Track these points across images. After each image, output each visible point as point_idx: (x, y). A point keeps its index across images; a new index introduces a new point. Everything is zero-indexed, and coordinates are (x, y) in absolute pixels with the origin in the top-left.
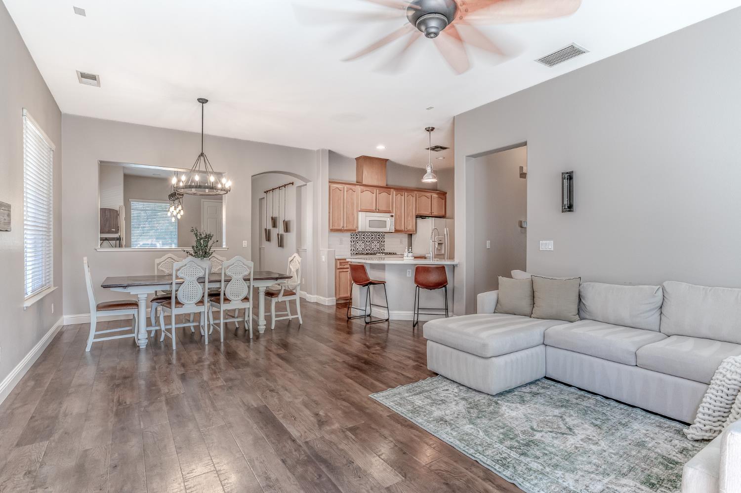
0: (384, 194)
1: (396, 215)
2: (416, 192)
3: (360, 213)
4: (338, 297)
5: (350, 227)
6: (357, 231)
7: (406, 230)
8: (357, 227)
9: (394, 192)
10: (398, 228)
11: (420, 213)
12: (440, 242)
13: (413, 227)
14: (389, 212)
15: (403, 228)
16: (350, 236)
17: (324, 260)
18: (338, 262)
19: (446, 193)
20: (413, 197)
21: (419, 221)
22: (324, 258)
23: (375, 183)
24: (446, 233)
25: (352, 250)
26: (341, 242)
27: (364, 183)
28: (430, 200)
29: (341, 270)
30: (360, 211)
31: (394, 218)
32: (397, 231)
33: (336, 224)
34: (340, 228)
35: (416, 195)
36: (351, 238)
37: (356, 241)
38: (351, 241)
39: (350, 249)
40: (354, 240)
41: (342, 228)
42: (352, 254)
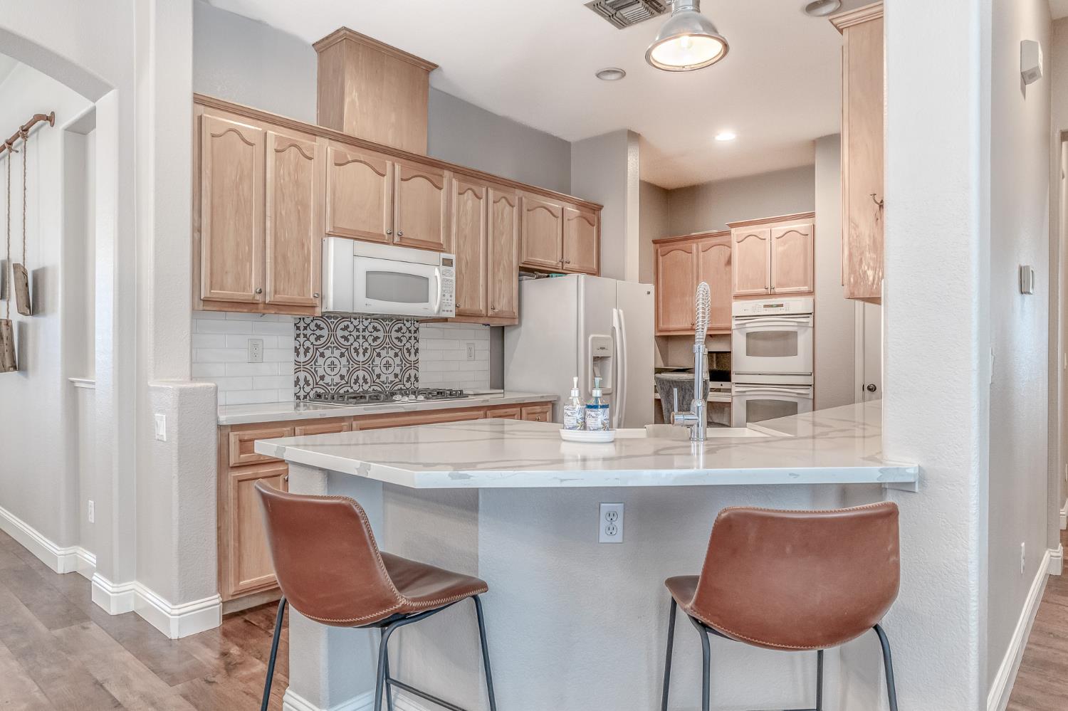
0: (420, 184)
1: (459, 259)
2: (519, 193)
3: (332, 240)
4: (232, 590)
5: (291, 294)
6: (318, 312)
7: (490, 313)
8: (321, 296)
9: (455, 182)
10: (466, 306)
11: (532, 259)
12: (601, 354)
13: (510, 301)
14: (438, 248)
15: (482, 307)
16: (293, 332)
17: (162, 432)
18: (234, 437)
19: (600, 207)
20: (512, 206)
21: (530, 284)
22: (163, 426)
23: (389, 140)
24: (616, 324)
25: (302, 383)
26: (256, 355)
27: (347, 130)
28: (560, 220)
29: (248, 473)
30: (329, 235)
31: (453, 269)
32: (462, 315)
33: (229, 280)
34: (250, 293)
35: (520, 200)
36: (298, 336)
37: (317, 349)
38: (298, 347)
39: (293, 379)
40: (308, 344)
41: (254, 297)
42: (302, 397)
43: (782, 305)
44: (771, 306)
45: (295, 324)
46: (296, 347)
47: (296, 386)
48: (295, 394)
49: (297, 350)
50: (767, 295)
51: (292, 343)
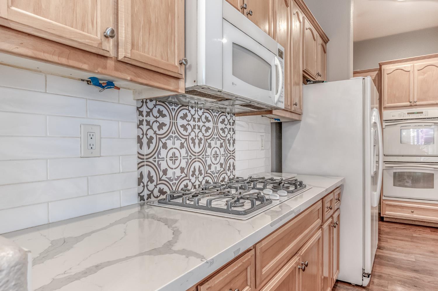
5: (152, 53)
7: (293, 108)
13: (300, 100)
15: (289, 103)
19: (328, 41)
25: (145, 180)
26: (91, 147)
28: (316, 43)
31: (283, 62)
34: (94, 36)
36: (141, 122)
37: (160, 139)
38: (141, 136)
39: (136, 175)
40: (151, 133)
41: (101, 44)
42: (145, 197)
43: (422, 113)
44: (413, 113)
45: (138, 108)
46: (139, 136)
47: (139, 185)
48: (139, 194)
49: (140, 140)
50: (411, 106)
51: (136, 132)
